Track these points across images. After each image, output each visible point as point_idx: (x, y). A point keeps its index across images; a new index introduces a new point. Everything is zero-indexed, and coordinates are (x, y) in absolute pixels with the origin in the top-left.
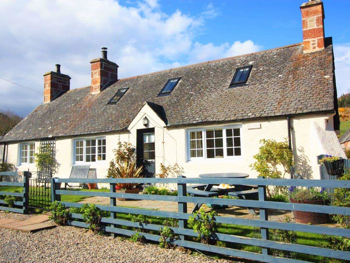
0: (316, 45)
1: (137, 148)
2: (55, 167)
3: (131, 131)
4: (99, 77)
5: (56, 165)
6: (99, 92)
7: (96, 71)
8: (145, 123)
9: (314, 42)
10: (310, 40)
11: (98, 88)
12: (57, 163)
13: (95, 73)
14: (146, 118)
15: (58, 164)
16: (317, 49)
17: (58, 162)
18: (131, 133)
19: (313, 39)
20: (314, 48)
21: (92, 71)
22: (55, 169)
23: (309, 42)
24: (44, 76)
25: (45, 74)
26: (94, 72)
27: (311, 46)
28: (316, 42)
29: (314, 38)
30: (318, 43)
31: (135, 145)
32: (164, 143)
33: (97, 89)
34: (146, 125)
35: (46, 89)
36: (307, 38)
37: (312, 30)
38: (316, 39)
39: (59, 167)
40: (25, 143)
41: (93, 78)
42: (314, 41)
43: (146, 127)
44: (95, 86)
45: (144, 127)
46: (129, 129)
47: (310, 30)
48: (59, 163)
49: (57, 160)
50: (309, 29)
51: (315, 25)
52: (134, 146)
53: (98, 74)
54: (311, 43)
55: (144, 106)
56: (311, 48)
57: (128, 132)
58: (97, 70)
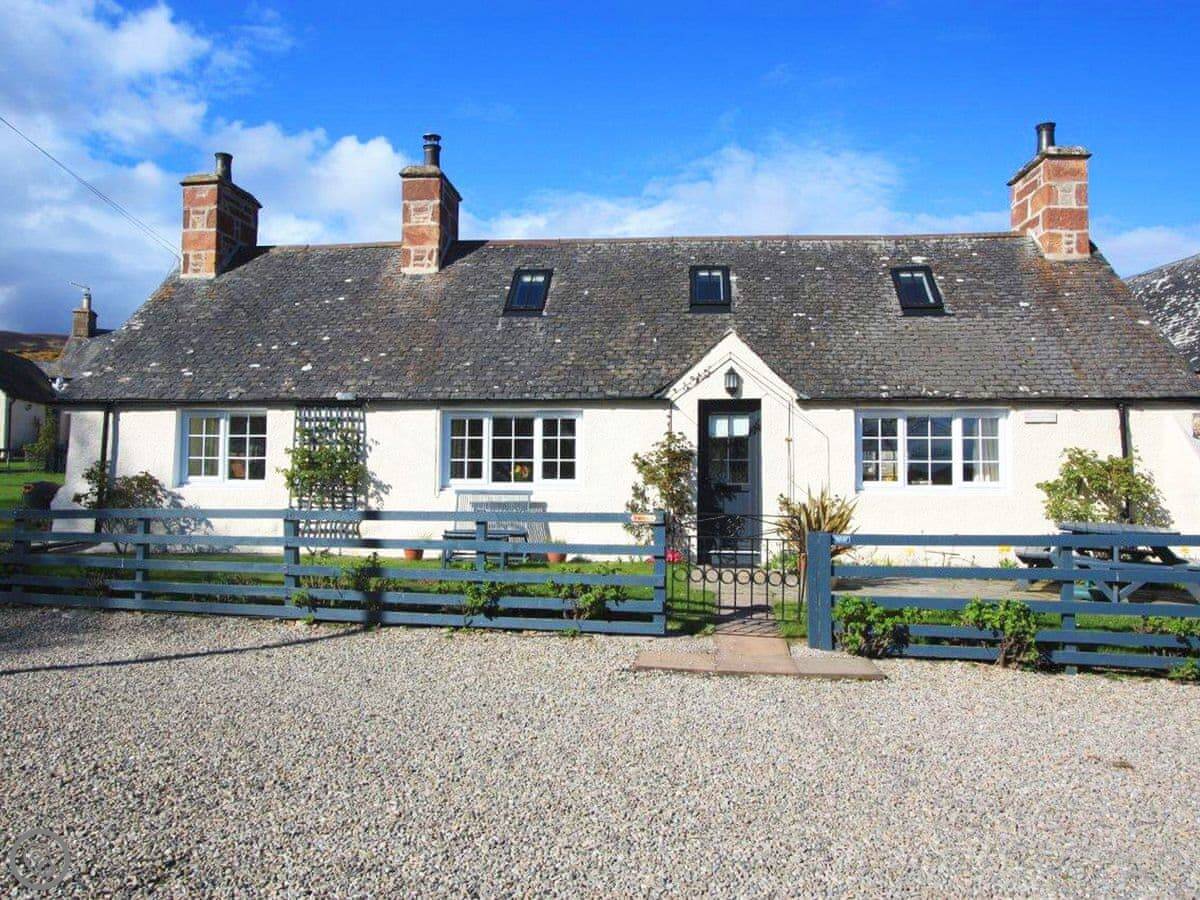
0: (1074, 246)
1: (699, 448)
2: (365, 493)
3: (677, 403)
4: (435, 224)
5: (372, 489)
6: (434, 269)
7: (422, 203)
8: (732, 386)
9: (1070, 239)
10: (1063, 232)
11: (430, 259)
12: (373, 481)
13: (419, 210)
14: (731, 373)
15: (379, 485)
16: (1076, 256)
17: (378, 478)
18: (677, 408)
19: (1069, 232)
20: (1070, 252)
21: (407, 202)
22: (366, 499)
23: (1060, 236)
24: (184, 184)
25: (188, 180)
26: (412, 205)
27: (1065, 247)
28: (1074, 239)
29: (1071, 229)
30: (1078, 242)
31: (695, 442)
32: (789, 441)
33: (426, 261)
34: (731, 391)
35: (190, 229)
36: (1056, 228)
37: (1066, 210)
38: (1075, 233)
39: (382, 495)
40: (205, 411)
41: (408, 224)
42: (1070, 236)
43: (732, 395)
44: (416, 251)
45: (728, 396)
46: (670, 395)
47: (1063, 210)
48: (385, 483)
49: (373, 474)
50: (1060, 207)
51: (1074, 201)
52: (691, 446)
53: (429, 214)
54: (1064, 239)
55: (726, 340)
56: (1064, 251)
57: (669, 404)
58: (426, 201)
